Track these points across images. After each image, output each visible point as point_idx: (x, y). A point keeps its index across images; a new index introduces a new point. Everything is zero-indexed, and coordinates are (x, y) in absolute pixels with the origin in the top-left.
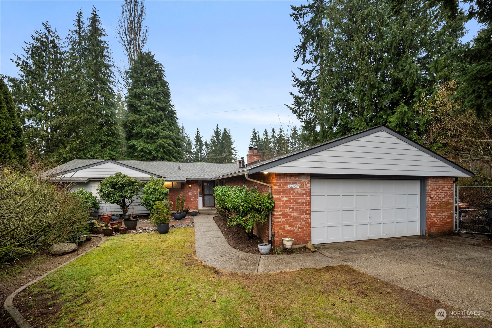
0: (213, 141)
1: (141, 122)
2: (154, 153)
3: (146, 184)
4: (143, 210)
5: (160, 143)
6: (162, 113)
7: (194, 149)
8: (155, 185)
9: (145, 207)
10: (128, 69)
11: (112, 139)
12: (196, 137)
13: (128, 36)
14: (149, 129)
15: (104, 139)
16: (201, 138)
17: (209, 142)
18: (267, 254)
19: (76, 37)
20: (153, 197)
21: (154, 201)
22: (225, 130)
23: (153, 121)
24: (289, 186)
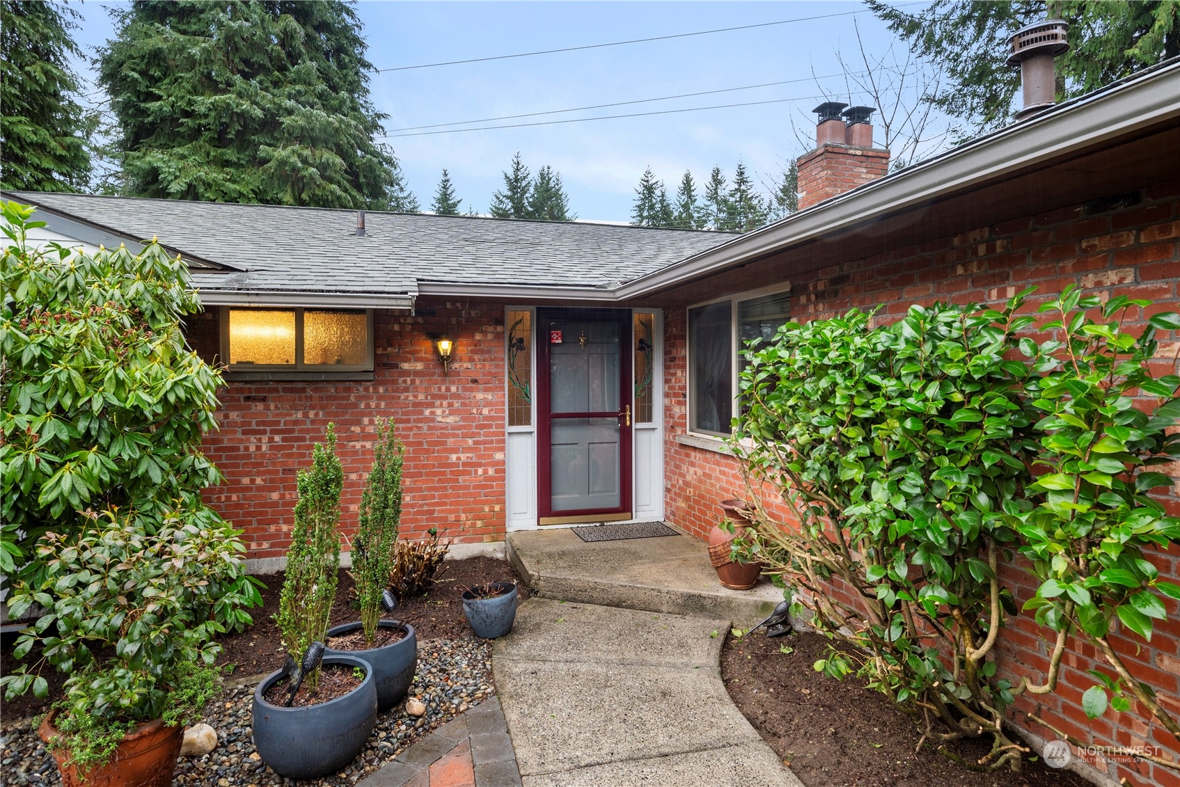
1: (192, 63)
5: (283, 163)
12: (439, 201)
14: (230, 98)
16: (455, 205)
22: (544, 174)
23: (246, 61)
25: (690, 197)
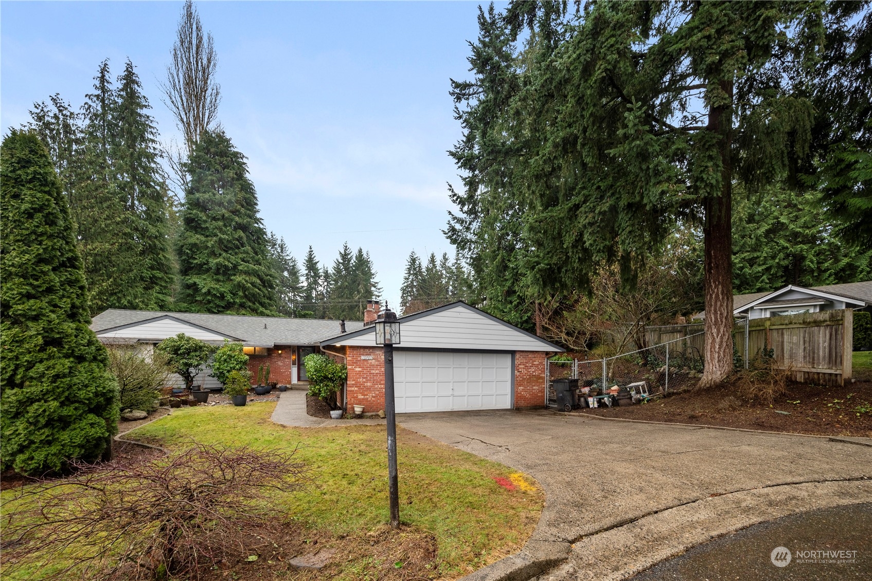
0: (338, 270)
1: (207, 247)
2: (229, 297)
3: (218, 348)
4: (214, 383)
5: (239, 283)
6: (242, 234)
7: (304, 283)
8: (230, 350)
9: (216, 378)
10: (185, 160)
11: (159, 274)
12: (307, 261)
13: (184, 98)
14: (220, 260)
15: (147, 274)
16: (316, 263)
17: (331, 271)
18: (337, 418)
19: (97, 107)
20: (227, 366)
21: (228, 371)
22: (360, 251)
23: (226, 247)
24: (363, 357)
25: (434, 265)
